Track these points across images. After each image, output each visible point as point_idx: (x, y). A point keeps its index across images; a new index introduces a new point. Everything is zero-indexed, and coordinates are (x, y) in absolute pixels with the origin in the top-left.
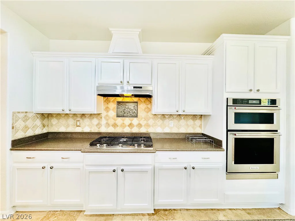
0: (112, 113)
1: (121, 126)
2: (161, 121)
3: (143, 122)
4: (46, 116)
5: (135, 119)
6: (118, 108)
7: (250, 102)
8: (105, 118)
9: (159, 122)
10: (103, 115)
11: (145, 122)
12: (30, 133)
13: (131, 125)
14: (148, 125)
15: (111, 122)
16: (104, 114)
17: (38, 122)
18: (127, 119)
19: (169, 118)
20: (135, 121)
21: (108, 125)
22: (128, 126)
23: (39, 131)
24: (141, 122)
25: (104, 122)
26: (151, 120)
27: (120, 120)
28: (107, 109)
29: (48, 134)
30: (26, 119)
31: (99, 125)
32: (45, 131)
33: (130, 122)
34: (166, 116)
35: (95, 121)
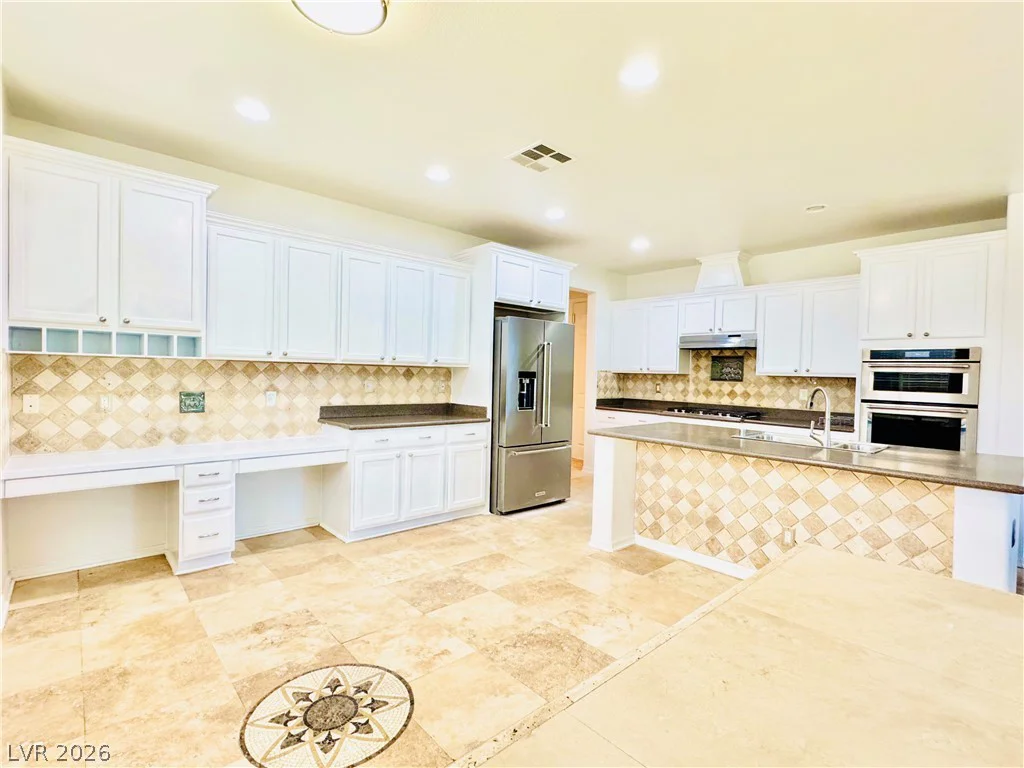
0: (705, 375)
1: (717, 394)
2: (784, 389)
3: (752, 390)
4: (623, 377)
5: (739, 384)
6: (712, 366)
7: (907, 354)
8: (693, 382)
9: (781, 390)
10: (691, 377)
11: (756, 390)
12: (608, 395)
13: (732, 394)
14: (760, 395)
15: (702, 387)
16: (692, 374)
17: (615, 384)
18: (726, 383)
19: (799, 383)
20: (739, 387)
21: (697, 392)
22: (728, 395)
23: (616, 395)
24: (748, 390)
25: (691, 387)
26: (766, 386)
27: (714, 386)
28: (697, 368)
29: (623, 399)
30: (605, 380)
31: (685, 392)
32: (620, 396)
33: (730, 389)
34: (793, 380)
35: (680, 386)
